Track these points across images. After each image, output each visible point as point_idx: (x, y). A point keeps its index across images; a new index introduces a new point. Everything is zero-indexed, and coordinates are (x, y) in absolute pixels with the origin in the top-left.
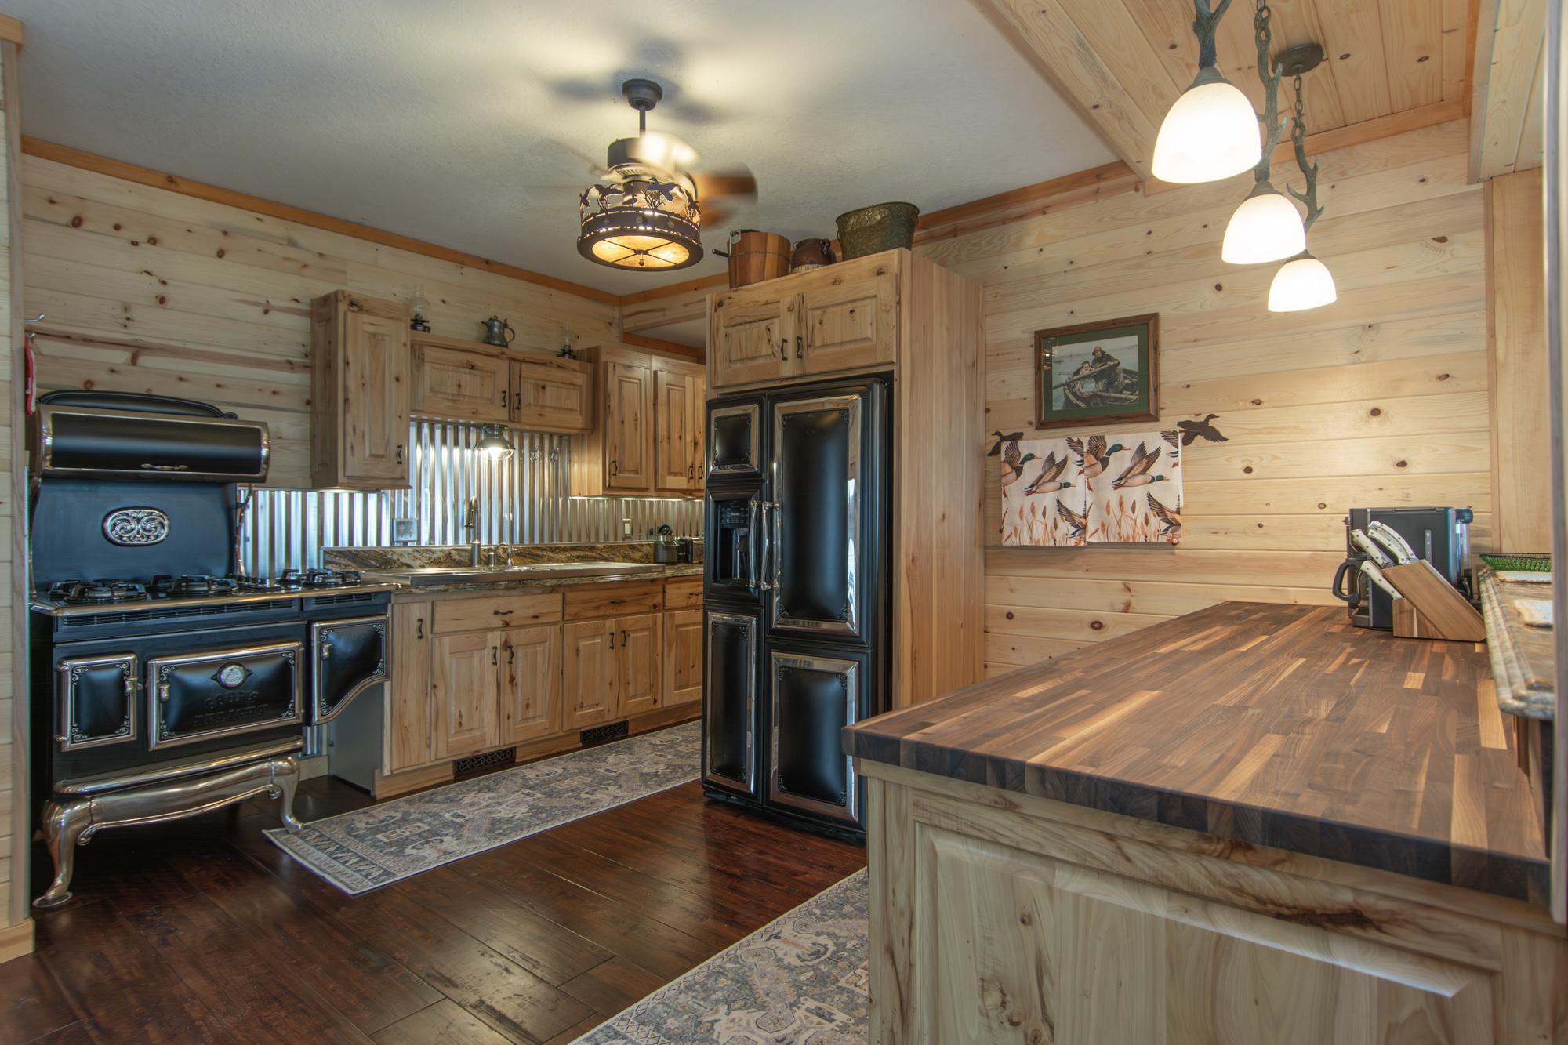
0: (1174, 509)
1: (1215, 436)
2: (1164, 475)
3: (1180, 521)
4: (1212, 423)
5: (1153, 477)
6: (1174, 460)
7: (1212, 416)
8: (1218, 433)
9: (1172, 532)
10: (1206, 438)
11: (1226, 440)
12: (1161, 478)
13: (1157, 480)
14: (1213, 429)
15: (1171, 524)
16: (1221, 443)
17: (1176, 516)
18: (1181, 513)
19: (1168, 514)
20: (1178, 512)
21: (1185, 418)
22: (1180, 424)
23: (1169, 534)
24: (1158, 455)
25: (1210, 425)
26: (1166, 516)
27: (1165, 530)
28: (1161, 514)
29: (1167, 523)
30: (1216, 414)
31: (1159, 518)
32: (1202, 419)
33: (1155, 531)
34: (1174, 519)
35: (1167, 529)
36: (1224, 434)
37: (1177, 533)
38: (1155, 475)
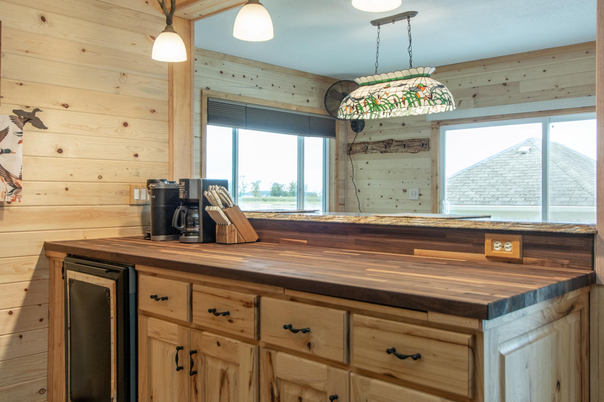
0: (18, 176)
1: (39, 125)
2: (11, 150)
3: (22, 185)
4: (37, 114)
5: (2, 150)
6: (20, 139)
7: (37, 110)
8: (41, 123)
9: (16, 193)
10: (33, 125)
11: (46, 128)
12: (8, 151)
13: (5, 153)
14: (38, 119)
15: (15, 187)
16: (43, 130)
17: (19, 181)
18: (22, 179)
19: (14, 179)
20: (20, 178)
21: (17, 108)
22: (14, 111)
23: (13, 195)
24: (7, 133)
25: (36, 116)
26: (12, 181)
27: (10, 192)
28: (8, 179)
29: (12, 186)
30: (41, 109)
31: (6, 183)
32: (30, 111)
33: (3, 192)
34: (17, 183)
35: (12, 191)
36: (45, 124)
37: (18, 194)
38: (4, 148)
